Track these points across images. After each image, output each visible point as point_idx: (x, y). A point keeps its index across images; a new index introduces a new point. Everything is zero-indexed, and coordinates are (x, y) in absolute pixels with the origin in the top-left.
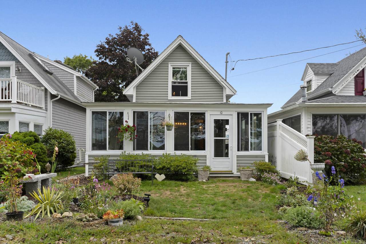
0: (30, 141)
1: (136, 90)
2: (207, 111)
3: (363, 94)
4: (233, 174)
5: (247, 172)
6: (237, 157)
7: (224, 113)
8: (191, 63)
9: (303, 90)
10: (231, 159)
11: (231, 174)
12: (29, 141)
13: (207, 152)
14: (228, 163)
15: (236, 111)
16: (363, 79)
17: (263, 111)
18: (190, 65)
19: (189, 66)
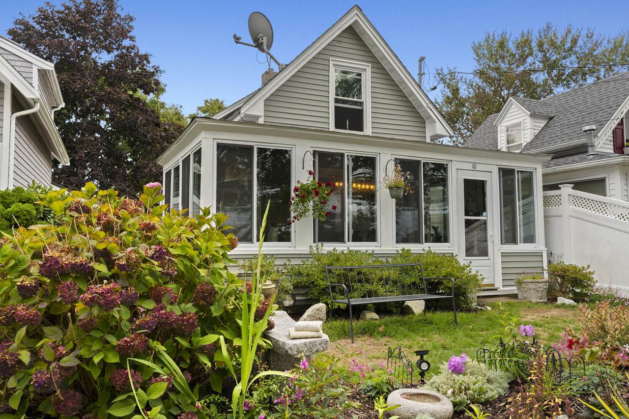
0: (28, 217)
1: (265, 108)
2: (451, 161)
3: (623, 151)
4: (496, 290)
5: (540, 285)
6: (501, 256)
7: (479, 167)
8: (370, 65)
9: (589, 135)
10: (492, 260)
11: (492, 290)
12: (25, 215)
13: (453, 247)
14: (488, 268)
15: (497, 165)
16: (622, 128)
17: (536, 168)
18: (369, 70)
19: (365, 70)
